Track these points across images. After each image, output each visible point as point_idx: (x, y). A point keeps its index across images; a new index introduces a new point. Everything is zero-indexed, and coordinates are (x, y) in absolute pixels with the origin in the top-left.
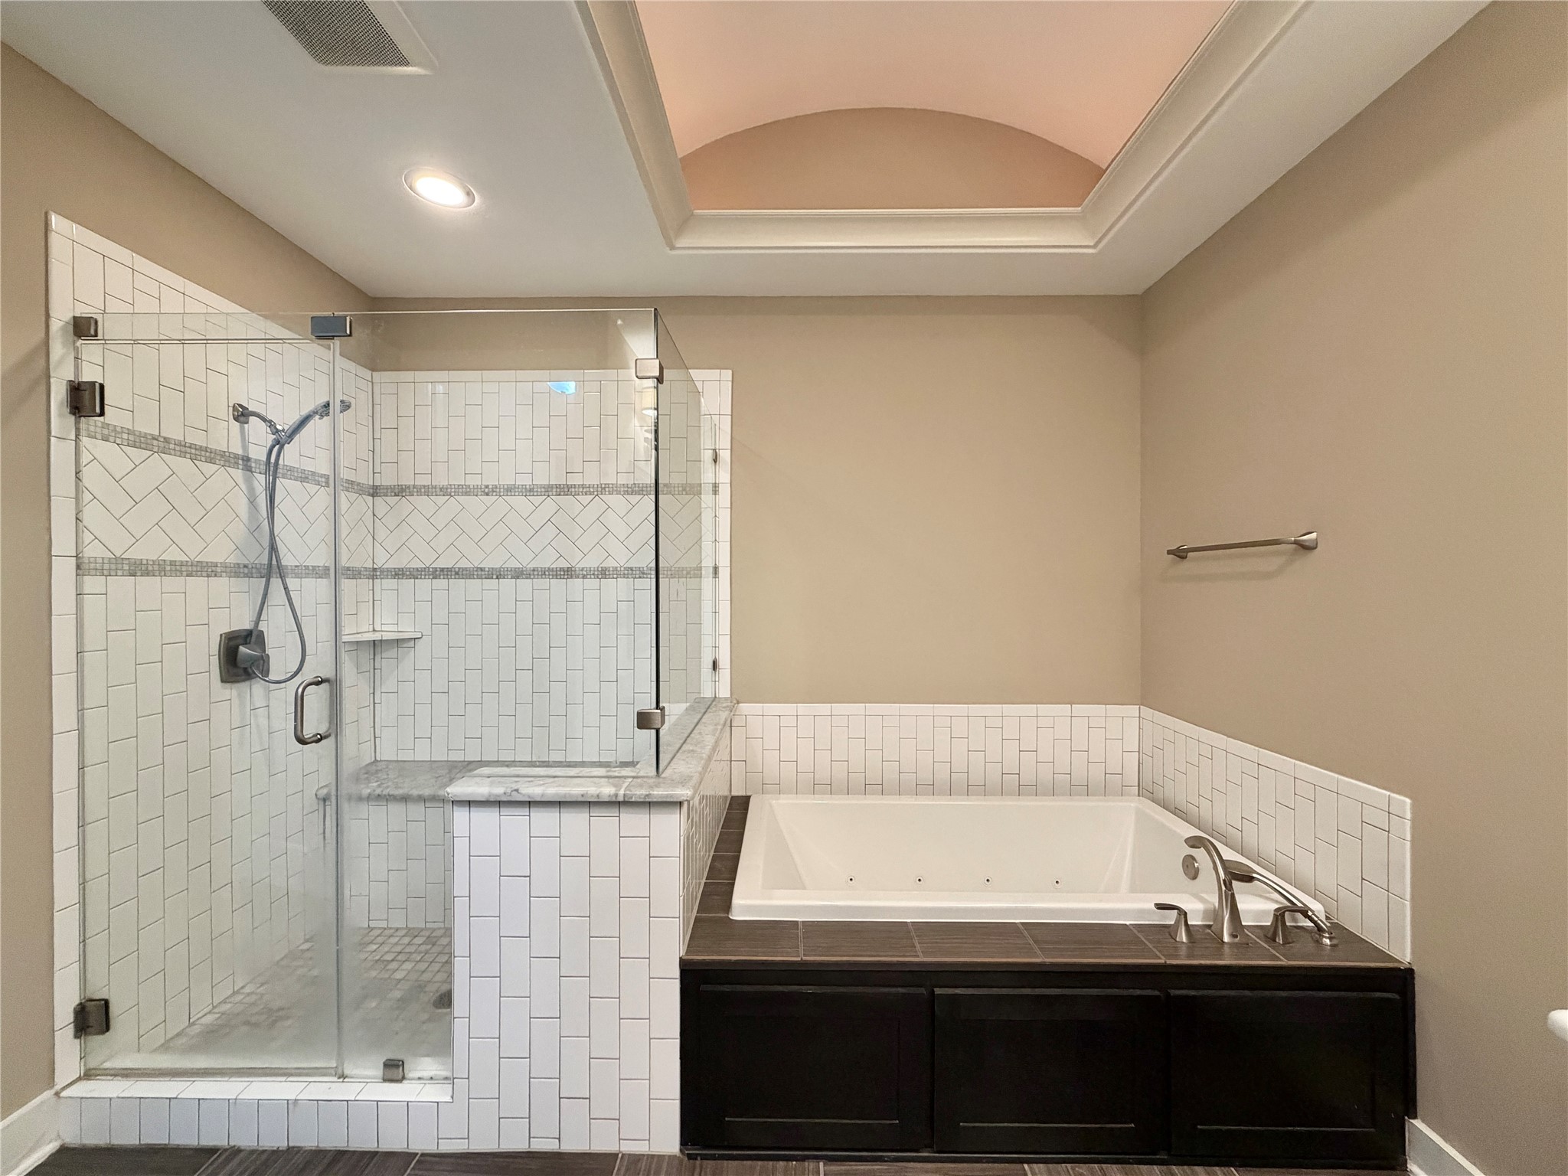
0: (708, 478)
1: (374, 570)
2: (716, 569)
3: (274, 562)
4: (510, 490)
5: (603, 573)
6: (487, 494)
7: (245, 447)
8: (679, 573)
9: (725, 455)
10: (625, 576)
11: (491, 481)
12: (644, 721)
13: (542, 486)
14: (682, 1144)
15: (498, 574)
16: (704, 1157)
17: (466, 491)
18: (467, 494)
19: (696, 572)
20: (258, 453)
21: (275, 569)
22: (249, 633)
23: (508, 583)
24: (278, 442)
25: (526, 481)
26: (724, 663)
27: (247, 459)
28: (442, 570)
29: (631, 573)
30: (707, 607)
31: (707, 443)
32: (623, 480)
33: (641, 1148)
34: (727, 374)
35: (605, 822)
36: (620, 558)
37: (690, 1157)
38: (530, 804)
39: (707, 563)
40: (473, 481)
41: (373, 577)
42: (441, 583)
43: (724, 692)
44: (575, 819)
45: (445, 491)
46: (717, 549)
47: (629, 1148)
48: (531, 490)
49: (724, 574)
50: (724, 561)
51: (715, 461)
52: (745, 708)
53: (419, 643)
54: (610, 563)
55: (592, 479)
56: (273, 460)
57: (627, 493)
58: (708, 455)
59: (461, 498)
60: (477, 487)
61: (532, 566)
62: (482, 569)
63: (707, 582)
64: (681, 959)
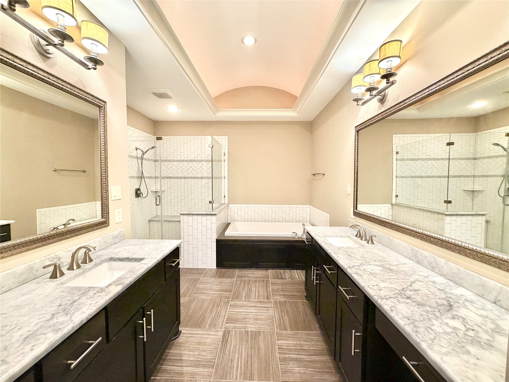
0: (223, 159)
1: (156, 177)
2: (225, 177)
3: (143, 176)
4: (183, 161)
5: (202, 178)
6: (178, 162)
7: (137, 155)
8: (217, 178)
9: (226, 154)
10: (206, 178)
11: (179, 159)
12: (210, 202)
13: (190, 160)
14: (217, 267)
15: (181, 178)
16: (220, 269)
17: (174, 161)
18: (174, 162)
19: (221, 178)
20: (140, 156)
21: (143, 177)
22: (139, 189)
23: (183, 180)
24: (143, 154)
25: (186, 159)
26: (226, 196)
27: (137, 157)
28: (169, 177)
29: (208, 178)
30: (223, 184)
31: (223, 152)
32: (206, 159)
33: (210, 268)
34: (227, 137)
35: (204, 218)
36: (205, 175)
37: (218, 268)
38: (193, 214)
39: (223, 176)
40: (175, 159)
41: (155, 178)
42: (169, 180)
43: (226, 202)
44: (200, 217)
45: (169, 161)
46: (225, 173)
47: (208, 268)
48: (187, 161)
49: (226, 178)
50: (226, 176)
51: (224, 155)
52: (230, 205)
53: (165, 192)
54: (203, 176)
55: (199, 159)
56: (142, 157)
57: (206, 161)
58: (223, 154)
59: (173, 162)
60: (176, 160)
61: (187, 176)
62: (177, 177)
63: (223, 180)
64: (216, 239)
